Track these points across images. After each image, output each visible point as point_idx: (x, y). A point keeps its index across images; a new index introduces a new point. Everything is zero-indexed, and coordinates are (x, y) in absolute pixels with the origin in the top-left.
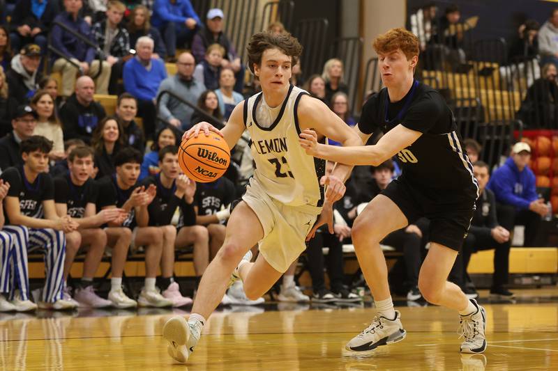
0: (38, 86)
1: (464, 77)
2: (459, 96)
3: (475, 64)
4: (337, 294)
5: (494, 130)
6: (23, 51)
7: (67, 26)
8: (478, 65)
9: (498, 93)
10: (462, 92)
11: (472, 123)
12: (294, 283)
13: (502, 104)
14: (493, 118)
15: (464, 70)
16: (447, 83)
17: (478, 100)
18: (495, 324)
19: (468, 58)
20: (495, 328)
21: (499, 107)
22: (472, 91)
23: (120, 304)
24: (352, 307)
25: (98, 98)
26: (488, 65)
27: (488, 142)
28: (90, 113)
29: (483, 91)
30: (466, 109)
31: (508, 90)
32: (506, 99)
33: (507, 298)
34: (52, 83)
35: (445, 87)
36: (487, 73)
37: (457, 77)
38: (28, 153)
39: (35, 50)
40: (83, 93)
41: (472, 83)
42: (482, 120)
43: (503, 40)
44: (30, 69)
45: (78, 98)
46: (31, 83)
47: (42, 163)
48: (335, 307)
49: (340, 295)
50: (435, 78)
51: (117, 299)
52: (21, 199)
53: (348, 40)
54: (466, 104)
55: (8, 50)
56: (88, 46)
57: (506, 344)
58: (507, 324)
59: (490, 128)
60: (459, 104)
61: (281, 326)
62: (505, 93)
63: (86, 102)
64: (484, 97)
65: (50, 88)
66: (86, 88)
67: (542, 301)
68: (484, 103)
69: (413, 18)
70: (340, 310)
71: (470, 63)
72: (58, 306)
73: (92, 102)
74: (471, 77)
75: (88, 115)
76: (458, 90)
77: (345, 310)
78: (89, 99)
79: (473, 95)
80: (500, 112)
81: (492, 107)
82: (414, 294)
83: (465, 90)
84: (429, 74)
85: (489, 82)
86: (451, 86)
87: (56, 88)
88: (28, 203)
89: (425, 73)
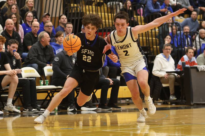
1: (90, 7)
13: (109, 20)
14: (104, 26)
15: (90, 3)
21: (107, 21)
31: (111, 13)
32: (110, 17)
35: (82, 11)
37: (87, 7)
41: (94, 9)
50: (77, 7)
67: (130, 111)
74: (94, 7)
76: (88, 12)
80: (107, 23)
83: (91, 12)
84: (74, 5)
86: (84, 11)
89: (72, 5)
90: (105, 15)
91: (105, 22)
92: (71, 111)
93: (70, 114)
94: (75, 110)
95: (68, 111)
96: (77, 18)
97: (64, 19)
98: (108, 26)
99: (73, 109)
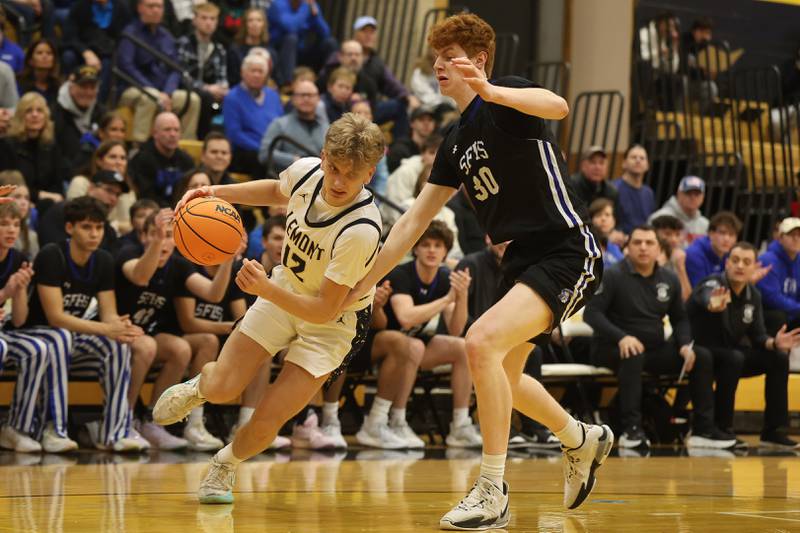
0: (95, 127)
1: (717, 122)
2: (709, 149)
3: (734, 104)
4: (532, 436)
5: (763, 200)
6: (72, 77)
7: (140, 41)
8: (738, 106)
9: (767, 146)
10: (714, 145)
11: (730, 190)
12: (469, 420)
13: (774, 163)
14: (759, 183)
15: (716, 111)
16: (692, 131)
17: (739, 155)
18: (766, 486)
19: (722, 94)
20: (765, 492)
21: (769, 167)
22: (729, 142)
23: (200, 445)
24: (552, 456)
25: (184, 146)
26: (753, 105)
27: (754, 218)
28: (174, 166)
29: (746, 144)
30: (720, 169)
32: (779, 155)
33: (788, 448)
34: (117, 123)
35: (690, 136)
36: (751, 116)
37: (707, 122)
38: (73, 223)
39: (88, 75)
40: (163, 137)
41: (729, 131)
42: (744, 186)
43: (776, 69)
44: (82, 102)
45: (157, 144)
46: (83, 122)
47: (93, 237)
48: (527, 456)
49: (535, 438)
50: (675, 122)
51: (196, 438)
52: (65, 292)
53: (547, 65)
54: (721, 161)
55: (56, 74)
56: (170, 70)
57: (783, 515)
58: (785, 486)
59: (756, 197)
60: (709, 161)
61: (449, 482)
62: (778, 147)
63: (168, 150)
64: (746, 152)
65: (115, 129)
66: (168, 129)
68: (747, 161)
69: (644, 34)
70: (535, 460)
71: (727, 101)
72: (118, 446)
73: (177, 151)
74: (728, 122)
75: (171, 169)
76: (708, 141)
77: (542, 460)
78: (173, 147)
79: (730, 149)
80: (770, 175)
81: (758, 166)
82: (629, 438)
83: (719, 141)
84: (665, 117)
85: (755, 130)
86: (698, 135)
87: (123, 130)
88: (76, 298)
89: (660, 116)
90: (751, 147)
91: (763, 171)
92: (635, 449)
93: (629, 457)
94: (643, 444)
95: (623, 447)
96: (683, 157)
97: (638, 159)
98: (770, 182)
99: (638, 443)
